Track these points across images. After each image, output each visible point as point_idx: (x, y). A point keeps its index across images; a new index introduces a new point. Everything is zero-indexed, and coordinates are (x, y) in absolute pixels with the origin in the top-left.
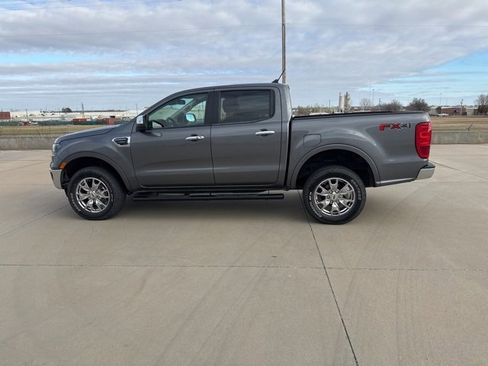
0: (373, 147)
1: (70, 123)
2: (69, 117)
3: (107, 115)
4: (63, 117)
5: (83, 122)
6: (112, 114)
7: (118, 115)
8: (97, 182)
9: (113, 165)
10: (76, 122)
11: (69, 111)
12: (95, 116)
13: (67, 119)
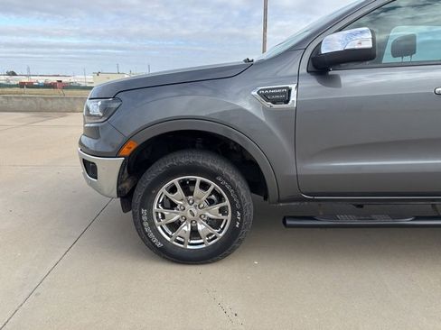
1: (16, 86)
3: (54, 80)
4: (8, 80)
5: (30, 86)
6: (59, 79)
7: (65, 80)
8: (204, 186)
9: (252, 150)
10: (22, 85)
11: (13, 74)
12: (42, 80)
13: (12, 83)
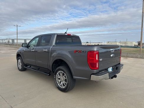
0: (70, 57)
2: (87, 44)
4: (86, 44)
7: (100, 44)
